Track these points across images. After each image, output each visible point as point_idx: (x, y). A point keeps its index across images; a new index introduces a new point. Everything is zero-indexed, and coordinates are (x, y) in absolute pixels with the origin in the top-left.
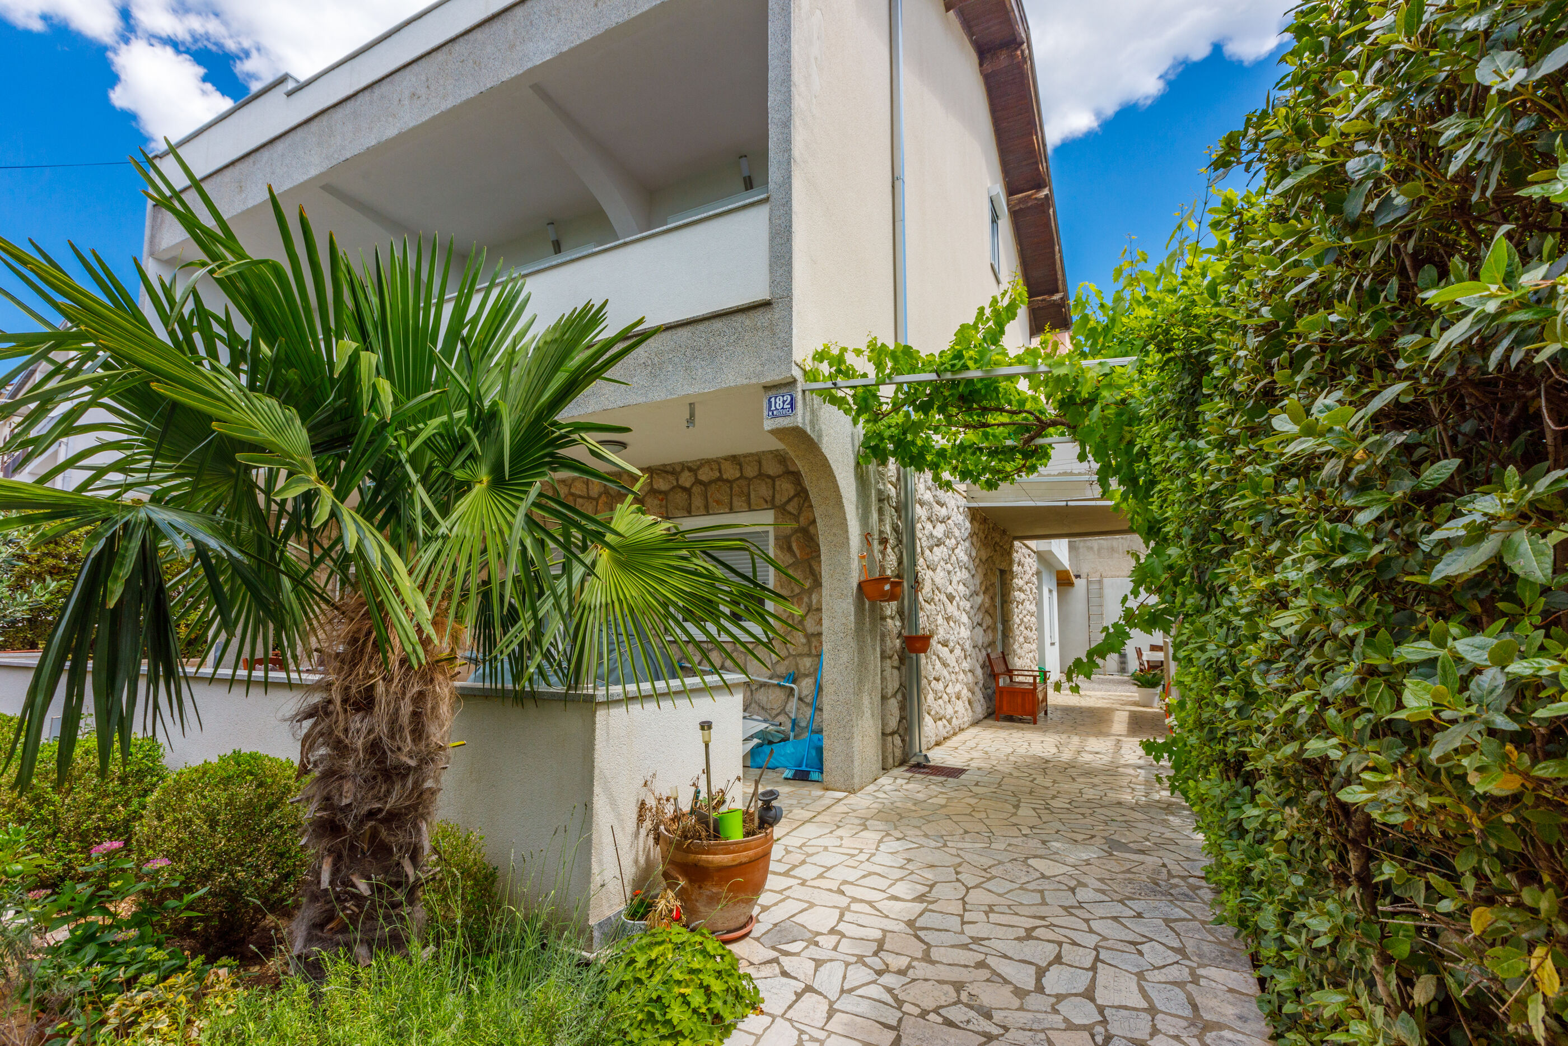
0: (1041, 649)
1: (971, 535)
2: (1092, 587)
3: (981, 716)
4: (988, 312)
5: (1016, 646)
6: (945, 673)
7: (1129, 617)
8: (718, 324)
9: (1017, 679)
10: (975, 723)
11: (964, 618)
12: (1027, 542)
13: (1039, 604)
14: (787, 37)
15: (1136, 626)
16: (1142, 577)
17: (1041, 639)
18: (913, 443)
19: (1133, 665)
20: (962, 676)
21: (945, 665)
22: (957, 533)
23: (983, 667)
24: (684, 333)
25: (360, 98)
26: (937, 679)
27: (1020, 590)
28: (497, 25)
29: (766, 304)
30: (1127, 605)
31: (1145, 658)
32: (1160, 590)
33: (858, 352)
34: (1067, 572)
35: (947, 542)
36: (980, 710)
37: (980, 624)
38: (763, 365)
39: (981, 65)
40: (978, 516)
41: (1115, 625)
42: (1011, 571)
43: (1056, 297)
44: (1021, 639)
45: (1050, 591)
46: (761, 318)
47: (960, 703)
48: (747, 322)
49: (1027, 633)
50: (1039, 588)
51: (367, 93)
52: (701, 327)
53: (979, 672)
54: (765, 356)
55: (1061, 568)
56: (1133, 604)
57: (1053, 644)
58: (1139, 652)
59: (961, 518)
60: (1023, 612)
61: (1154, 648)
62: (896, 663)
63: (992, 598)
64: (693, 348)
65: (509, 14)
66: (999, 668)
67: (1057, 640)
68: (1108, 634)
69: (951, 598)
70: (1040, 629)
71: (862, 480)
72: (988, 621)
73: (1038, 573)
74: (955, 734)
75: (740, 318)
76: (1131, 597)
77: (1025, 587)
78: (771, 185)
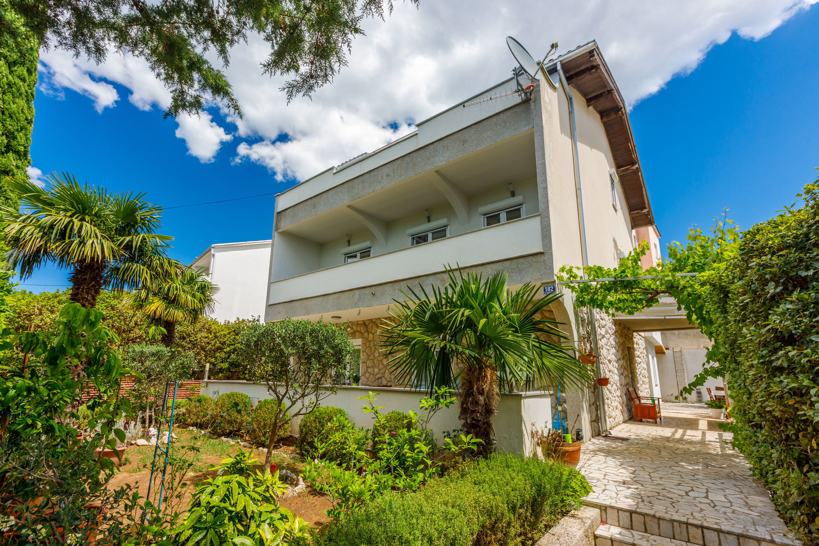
0: (651, 387)
1: (615, 332)
2: (677, 355)
3: (627, 419)
4: (633, 254)
5: (639, 385)
6: (611, 396)
7: (706, 371)
8: (521, 260)
9: (642, 401)
10: (625, 422)
11: (616, 371)
12: (640, 333)
13: (648, 364)
14: (543, 157)
15: (709, 375)
16: (711, 356)
17: (650, 382)
18: (597, 299)
19: (707, 398)
20: (617, 398)
21: (610, 393)
22: (610, 331)
23: (626, 394)
24: (507, 263)
25: (365, 176)
26: (608, 399)
27: (638, 357)
28: (422, 151)
29: (541, 253)
30: (705, 367)
31: (712, 394)
32: (719, 360)
33: (579, 269)
34: (661, 347)
35: (606, 336)
36: (626, 416)
37: (622, 374)
38: (542, 275)
39: (602, 119)
40: (617, 323)
41: (700, 374)
42: (633, 348)
43: (645, 211)
44: (641, 382)
45: (653, 357)
46: (538, 258)
47: (617, 411)
48: (534, 259)
49: (643, 379)
50: (647, 356)
51: (368, 174)
52: (514, 261)
53: (624, 397)
54: (542, 272)
55: (657, 345)
56: (707, 366)
57: (656, 385)
58: (709, 391)
59: (611, 324)
60: (640, 368)
61: (718, 389)
62: (593, 390)
63: (626, 362)
64: (511, 269)
65: (427, 148)
66: (634, 396)
67: (658, 383)
68: (697, 378)
69: (610, 361)
70: (650, 377)
71: (576, 315)
72: (626, 373)
73: (646, 348)
74: (617, 426)
75: (531, 258)
76: (706, 364)
77: (641, 355)
78: (540, 210)
